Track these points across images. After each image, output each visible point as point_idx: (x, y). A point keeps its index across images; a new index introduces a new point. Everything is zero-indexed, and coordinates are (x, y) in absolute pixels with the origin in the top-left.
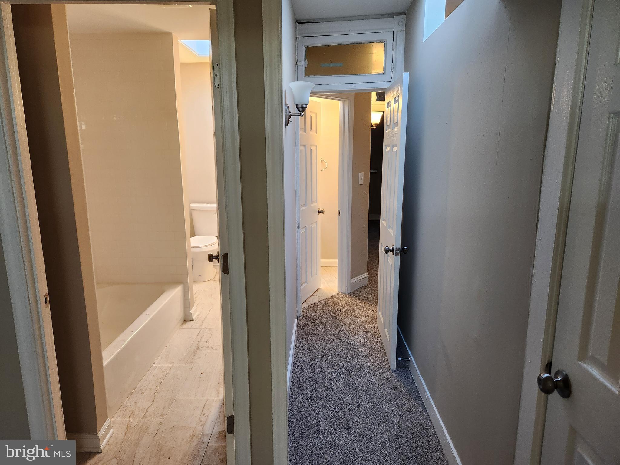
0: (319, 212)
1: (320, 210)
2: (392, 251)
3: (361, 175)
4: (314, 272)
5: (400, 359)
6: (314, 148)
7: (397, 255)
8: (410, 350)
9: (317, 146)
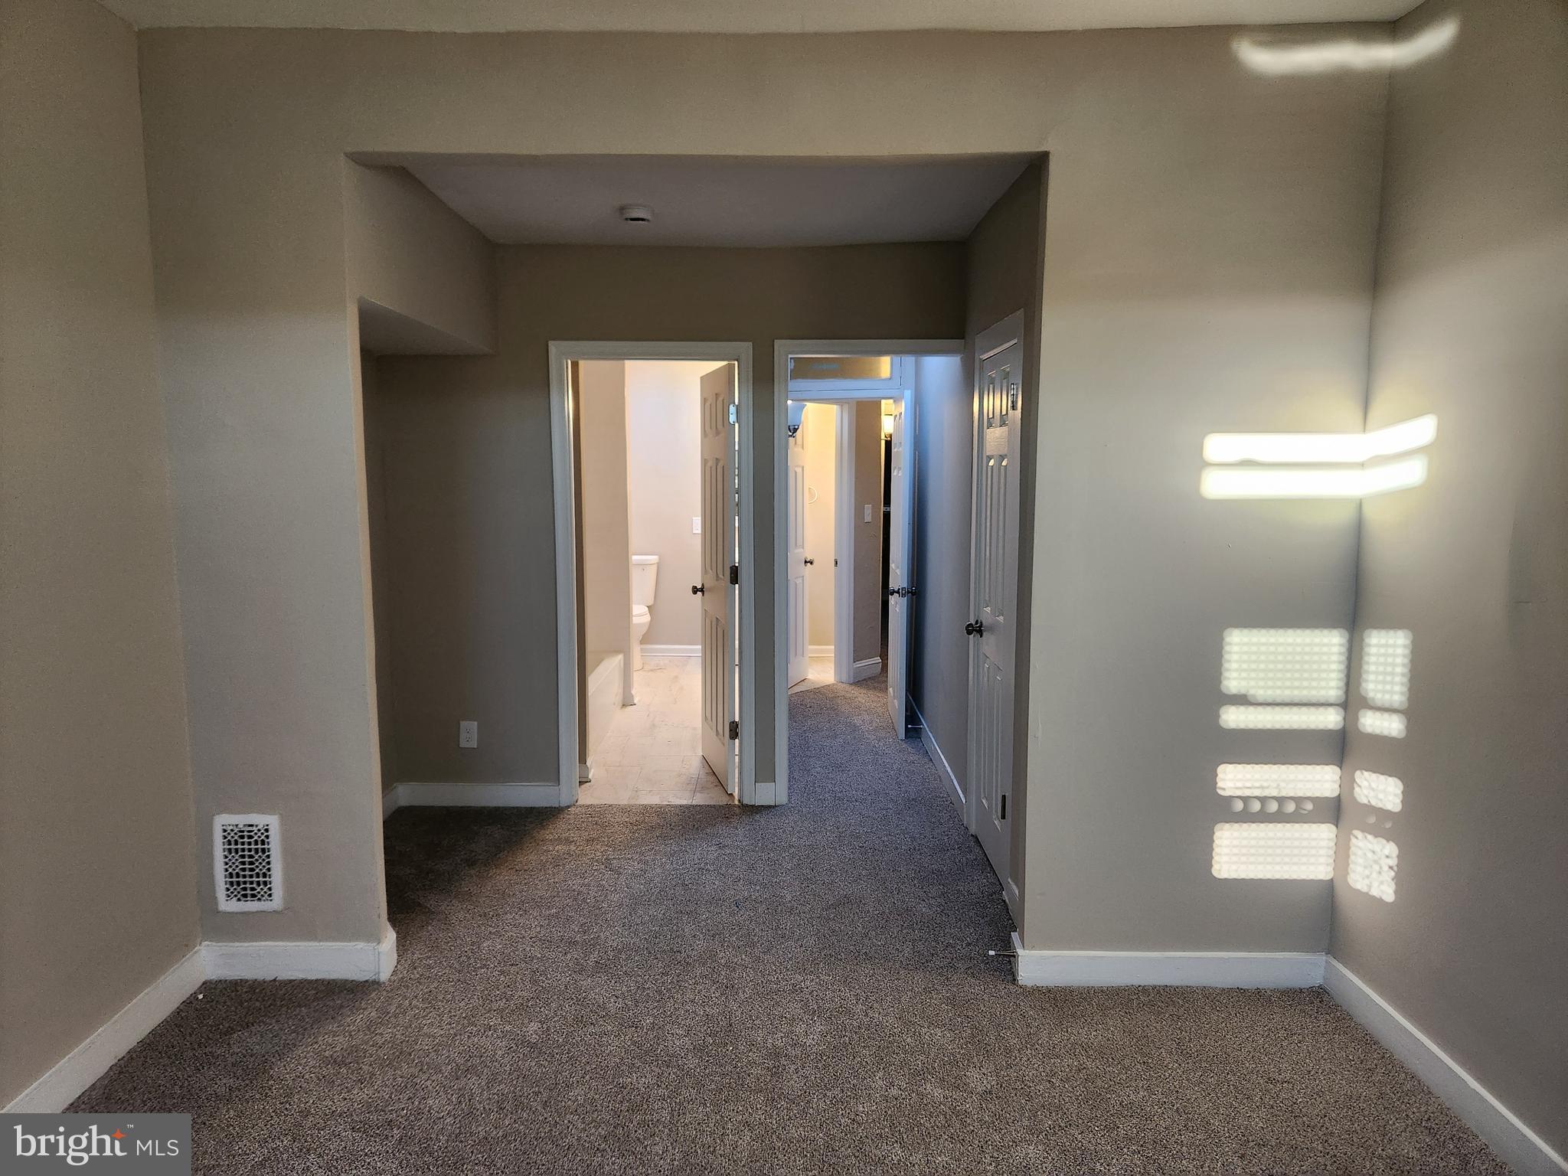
0: (806, 562)
1: (808, 560)
2: (898, 592)
3: (868, 509)
4: (799, 652)
5: (909, 726)
6: (799, 470)
7: (903, 595)
8: (922, 715)
9: (803, 467)
